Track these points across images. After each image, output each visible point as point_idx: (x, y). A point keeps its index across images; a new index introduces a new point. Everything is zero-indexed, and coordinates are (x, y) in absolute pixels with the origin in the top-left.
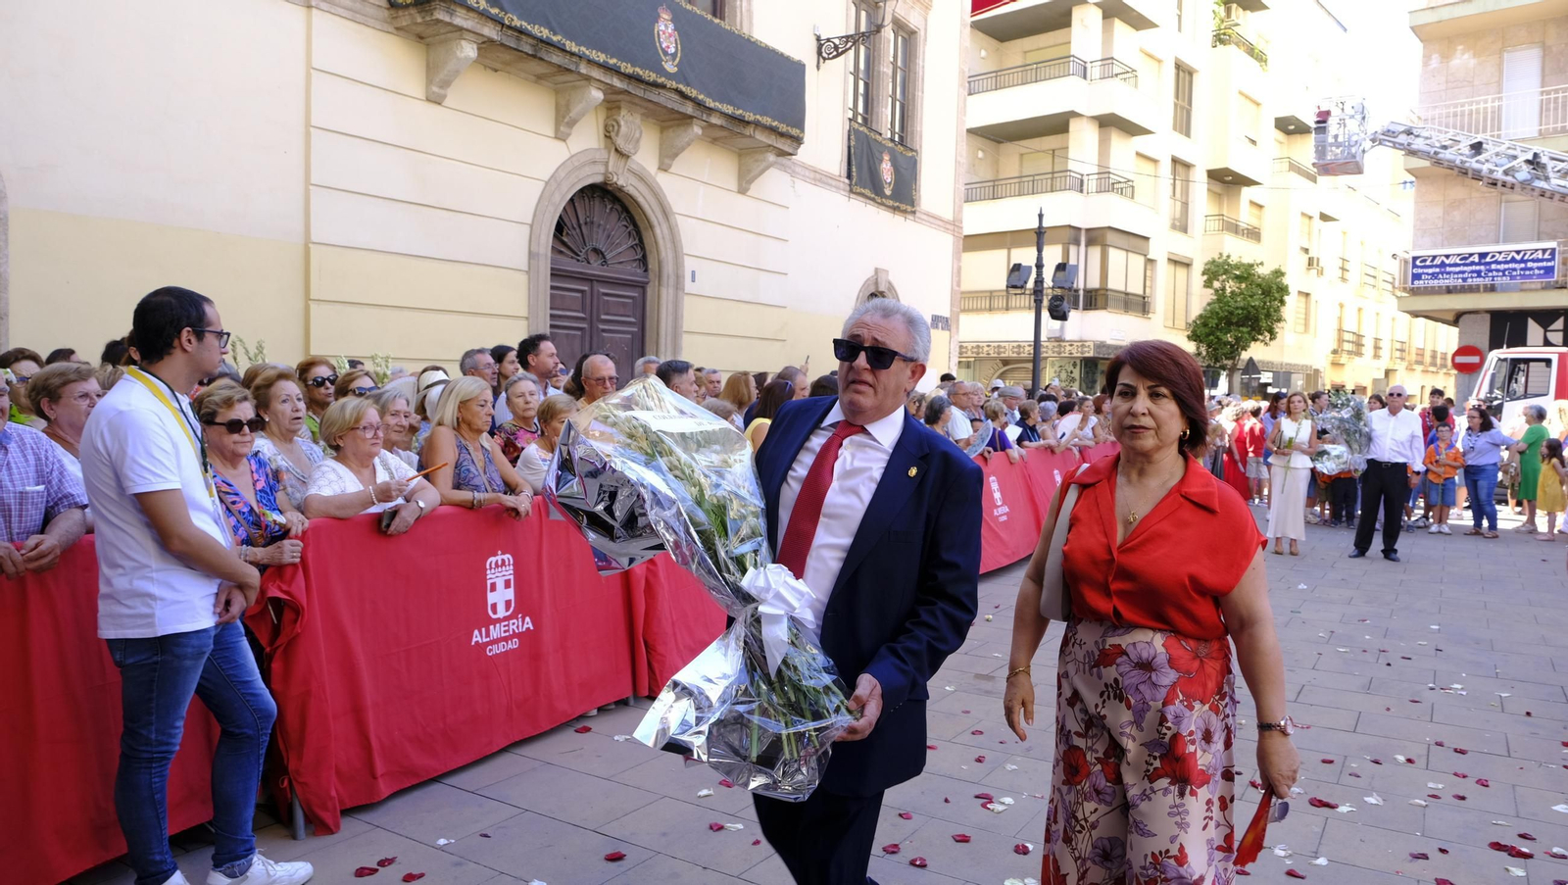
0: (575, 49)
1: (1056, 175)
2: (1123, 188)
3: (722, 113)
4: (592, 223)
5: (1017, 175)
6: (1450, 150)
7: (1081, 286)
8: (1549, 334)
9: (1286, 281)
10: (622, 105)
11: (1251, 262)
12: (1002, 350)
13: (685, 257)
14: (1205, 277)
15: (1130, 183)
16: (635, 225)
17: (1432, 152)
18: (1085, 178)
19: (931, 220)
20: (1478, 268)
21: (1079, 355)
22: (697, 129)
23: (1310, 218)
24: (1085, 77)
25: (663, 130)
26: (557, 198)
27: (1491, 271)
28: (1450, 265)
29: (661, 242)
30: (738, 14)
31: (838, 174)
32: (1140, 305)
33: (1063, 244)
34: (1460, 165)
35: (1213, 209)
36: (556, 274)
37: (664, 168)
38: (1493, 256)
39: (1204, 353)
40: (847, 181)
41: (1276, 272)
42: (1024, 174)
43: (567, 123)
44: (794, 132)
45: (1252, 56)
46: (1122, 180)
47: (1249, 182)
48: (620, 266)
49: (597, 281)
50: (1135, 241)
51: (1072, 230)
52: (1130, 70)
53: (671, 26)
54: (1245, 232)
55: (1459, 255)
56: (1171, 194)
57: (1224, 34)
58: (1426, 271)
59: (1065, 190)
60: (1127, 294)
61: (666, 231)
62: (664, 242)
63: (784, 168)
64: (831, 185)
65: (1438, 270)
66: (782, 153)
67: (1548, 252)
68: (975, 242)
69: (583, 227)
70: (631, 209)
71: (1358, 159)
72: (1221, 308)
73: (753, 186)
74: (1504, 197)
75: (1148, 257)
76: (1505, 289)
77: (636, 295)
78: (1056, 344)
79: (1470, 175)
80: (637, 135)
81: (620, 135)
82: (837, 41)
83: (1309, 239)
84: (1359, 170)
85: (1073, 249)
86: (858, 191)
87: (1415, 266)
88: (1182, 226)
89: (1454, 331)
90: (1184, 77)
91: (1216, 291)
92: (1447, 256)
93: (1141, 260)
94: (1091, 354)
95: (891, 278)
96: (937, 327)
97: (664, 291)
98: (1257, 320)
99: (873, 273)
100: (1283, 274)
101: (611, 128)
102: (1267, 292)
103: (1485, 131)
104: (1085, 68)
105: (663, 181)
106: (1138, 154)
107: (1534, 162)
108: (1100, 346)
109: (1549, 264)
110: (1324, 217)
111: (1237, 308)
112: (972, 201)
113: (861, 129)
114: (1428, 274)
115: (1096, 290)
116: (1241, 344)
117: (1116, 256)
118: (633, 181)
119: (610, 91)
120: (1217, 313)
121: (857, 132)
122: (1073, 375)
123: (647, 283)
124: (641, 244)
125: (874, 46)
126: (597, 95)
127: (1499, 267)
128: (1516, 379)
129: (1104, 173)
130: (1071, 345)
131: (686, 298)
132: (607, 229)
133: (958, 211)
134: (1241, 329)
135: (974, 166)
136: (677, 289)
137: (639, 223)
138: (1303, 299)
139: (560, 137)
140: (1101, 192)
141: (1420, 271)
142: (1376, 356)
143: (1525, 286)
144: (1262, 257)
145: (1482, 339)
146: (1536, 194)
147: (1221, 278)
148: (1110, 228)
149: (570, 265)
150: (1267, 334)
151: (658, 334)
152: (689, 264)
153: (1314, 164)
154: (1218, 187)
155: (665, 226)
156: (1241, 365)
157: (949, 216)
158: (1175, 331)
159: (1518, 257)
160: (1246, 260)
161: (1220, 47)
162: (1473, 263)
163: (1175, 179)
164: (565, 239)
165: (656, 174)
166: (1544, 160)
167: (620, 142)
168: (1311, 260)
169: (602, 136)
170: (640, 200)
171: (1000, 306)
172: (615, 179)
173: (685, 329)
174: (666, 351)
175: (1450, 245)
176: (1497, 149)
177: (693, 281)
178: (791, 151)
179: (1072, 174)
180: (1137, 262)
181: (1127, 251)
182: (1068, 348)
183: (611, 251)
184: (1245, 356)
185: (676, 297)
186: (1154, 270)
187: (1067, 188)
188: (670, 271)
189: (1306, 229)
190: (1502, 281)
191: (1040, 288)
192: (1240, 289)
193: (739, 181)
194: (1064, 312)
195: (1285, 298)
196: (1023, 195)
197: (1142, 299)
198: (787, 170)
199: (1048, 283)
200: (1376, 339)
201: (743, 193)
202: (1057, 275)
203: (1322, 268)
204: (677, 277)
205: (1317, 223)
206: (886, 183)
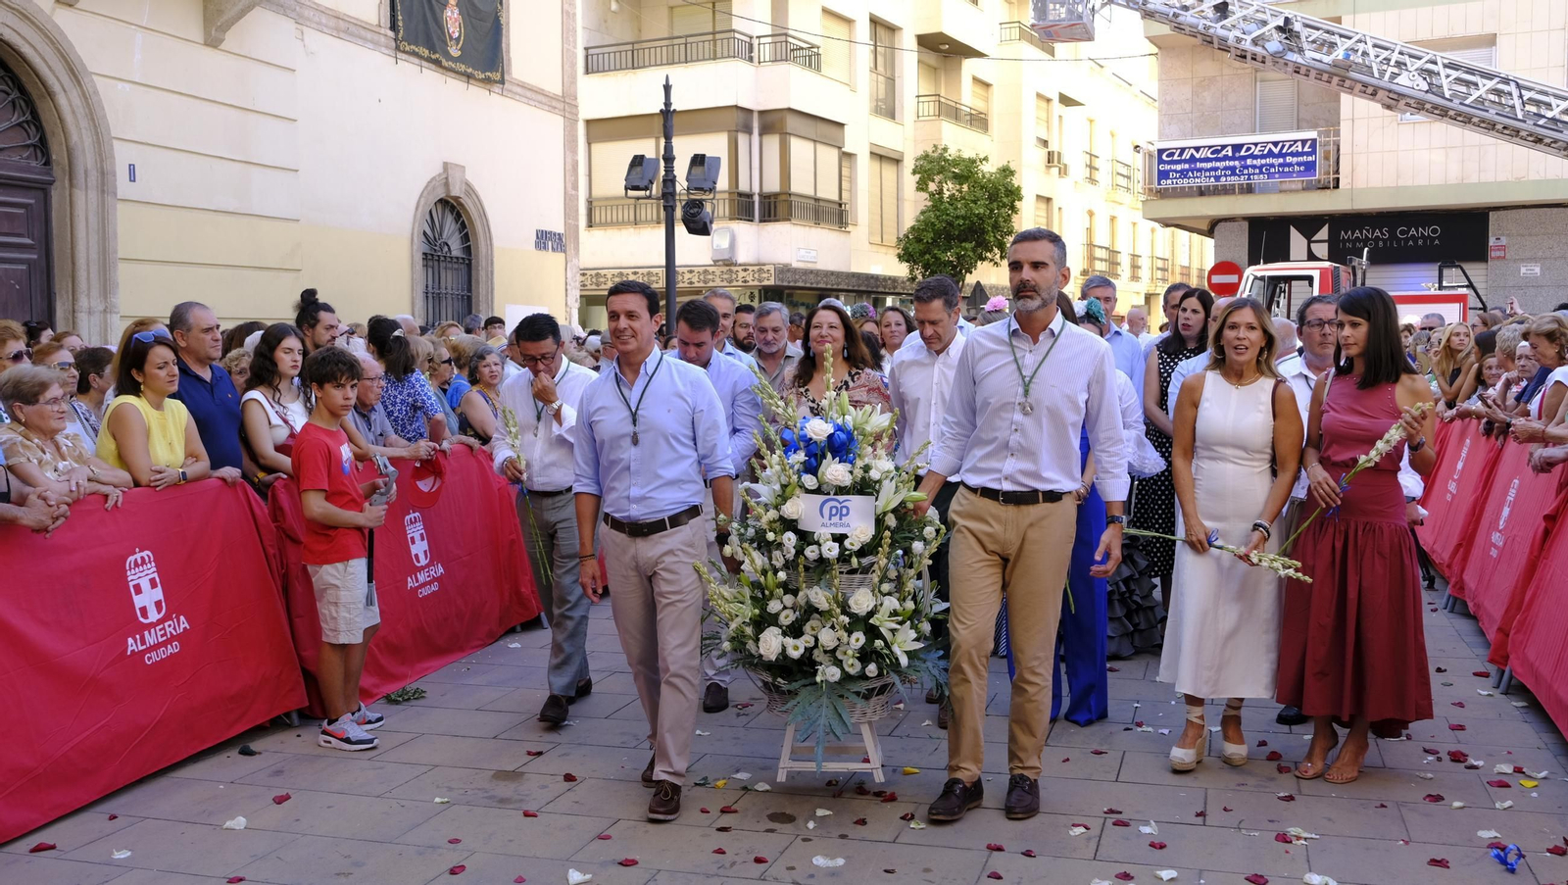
1: (718, 36)
2: (811, 58)
5: (666, 36)
6: (1191, 12)
7: (756, 189)
8: (1312, 245)
9: (1016, 182)
11: (973, 155)
12: (654, 278)
13: (115, 142)
14: (918, 176)
15: (815, 50)
16: (22, 90)
17: (1171, 15)
18: (755, 42)
19: (529, 94)
20: (1232, 163)
21: (756, 283)
23: (1049, 100)
27: (1247, 167)
28: (1201, 160)
29: (69, 118)
31: (376, 22)
32: (834, 214)
33: (729, 131)
34: (1203, 31)
35: (926, 88)
37: (66, 1)
38: (1249, 149)
39: (920, 277)
40: (391, 34)
41: (1004, 170)
42: (676, 34)
46: (805, 45)
47: (971, 53)
50: (826, 130)
51: (740, 113)
54: (968, 118)
55: (1210, 147)
56: (872, 65)
58: (1174, 167)
59: (729, 57)
60: (817, 200)
61: (77, 101)
62: (75, 119)
63: (283, 11)
64: (365, 39)
65: (1187, 166)
67: (1309, 143)
68: (602, 129)
70: (12, 64)
71: (1085, 20)
72: (937, 218)
73: (229, 35)
74: (1258, 74)
75: (843, 149)
76: (1265, 190)
77: (32, 201)
78: (725, 269)
79: (1216, 45)
83: (1049, 128)
84: (1088, 36)
85: (742, 139)
86: (407, 48)
87: (1161, 161)
88: (887, 109)
89: (1209, 243)
91: (932, 195)
92: (1197, 149)
93: (834, 153)
94: (771, 282)
95: (469, 177)
96: (545, 248)
97: (80, 197)
98: (983, 232)
99: (440, 170)
100: (1012, 173)
102: (993, 197)
105: (65, 20)
106: (825, 11)
107: (1285, 29)
108: (784, 270)
109: (1310, 159)
110: (1066, 100)
111: (957, 217)
112: (604, 71)
114: (1176, 171)
115: (776, 195)
116: (964, 266)
117: (800, 149)
120: (932, 223)
123: (51, 183)
124: (36, 119)
127: (1255, 162)
128: (1278, 303)
129: (780, 34)
130: (745, 270)
131: (120, 206)
133: (569, 81)
134: (963, 244)
135: (606, 21)
136: (103, 191)
137: (29, 87)
138: (1043, 206)
140: (776, 61)
141: (1167, 167)
142: (1135, 278)
143: (1285, 187)
144: (987, 151)
145: (1240, 252)
146: (1290, 69)
147: (937, 178)
148: (790, 110)
150: (996, 250)
151: (73, 263)
152: (123, 156)
153: (1033, 26)
154: (931, 58)
155: (74, 94)
156: (967, 292)
157: (557, 89)
158: (883, 249)
159: (1276, 150)
160: (967, 154)
162: (1226, 158)
163: (876, 46)
165: (54, 9)
166: (1297, 27)
168: (1050, 154)
170: (26, 50)
171: (649, 217)
173: (120, 255)
174: (89, 289)
175: (1201, 136)
176: (1245, 12)
177: (132, 178)
179: (737, 35)
180: (828, 155)
181: (815, 141)
182: (742, 274)
184: (970, 279)
185: (103, 204)
186: (853, 168)
187: (732, 54)
188: (90, 165)
189: (1044, 115)
190: (1259, 179)
191: (671, 190)
192: (961, 192)
193: (205, 28)
194: (705, 224)
195: (1017, 203)
196: (673, 63)
197: (837, 207)
198: (288, 12)
199: (682, 184)
200: (1134, 255)
201: (215, 47)
202: (693, 171)
203: (1066, 165)
204: (103, 173)
205: (1057, 107)
206: (451, 37)
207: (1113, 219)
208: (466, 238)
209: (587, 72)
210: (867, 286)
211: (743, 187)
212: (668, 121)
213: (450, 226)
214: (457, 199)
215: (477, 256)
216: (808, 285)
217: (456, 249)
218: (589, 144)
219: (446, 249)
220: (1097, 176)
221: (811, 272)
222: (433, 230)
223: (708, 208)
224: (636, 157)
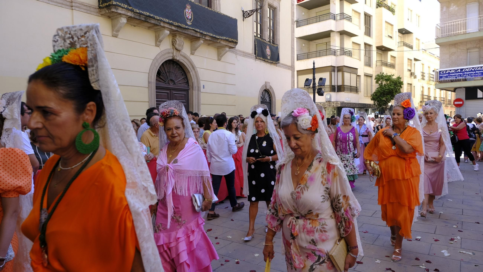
0: (158, 18)
1: (327, 50)
2: (350, 54)
3: (209, 36)
4: (170, 72)
5: (315, 51)
7: (336, 84)
9: (402, 80)
10: (177, 35)
11: (391, 75)
13: (201, 81)
14: (376, 80)
15: (351, 52)
16: (184, 72)
18: (336, 51)
19: (284, 66)
20: (460, 74)
21: (336, 106)
22: (202, 41)
23: (411, 60)
24: (335, 20)
25: (191, 42)
26: (157, 65)
27: (465, 74)
28: (451, 73)
29: (192, 77)
30: (216, 5)
31: (251, 53)
32: (355, 90)
33: (330, 72)
35: (379, 59)
36: (157, 88)
37: (192, 54)
38: (465, 70)
39: (376, 104)
40: (255, 55)
41: (398, 78)
42: (317, 50)
43: (159, 41)
44: (235, 40)
45: (389, 10)
46: (348, 51)
47: (390, 50)
48: (180, 85)
49: (172, 89)
50: (353, 70)
51: (332, 67)
52: (349, 16)
53: (190, 10)
54: (390, 65)
55: (454, 70)
56: (365, 54)
57: (380, 4)
58: (444, 75)
60: (351, 86)
62: (194, 77)
63: (233, 52)
64: (249, 57)
65: (447, 75)
66: (231, 48)
67: (482, 67)
68: (300, 72)
69: (167, 73)
70: (182, 67)
72: (381, 90)
73: (222, 58)
74: (468, 51)
75: (357, 74)
76: (470, 80)
77: (185, 93)
78: (329, 103)
80: (182, 44)
81: (177, 44)
82: (249, 12)
83: (411, 67)
85: (333, 73)
86: (258, 58)
87: (440, 74)
88: (369, 64)
89: (454, 94)
90: (368, 18)
91: (380, 84)
92: (450, 70)
93: (355, 75)
94: (340, 106)
95: (271, 85)
97: (194, 92)
98: (393, 93)
99: (264, 83)
100: (401, 78)
101: (174, 42)
102: (396, 84)
103: (461, 30)
104: (335, 17)
105: (192, 58)
106: (353, 43)
108: (342, 103)
110: (416, 60)
111: (386, 89)
112: (301, 60)
113: (259, 39)
115: (341, 86)
116: (388, 101)
117: (347, 75)
118: (183, 58)
119: (172, 31)
121: (257, 40)
122: (334, 112)
123: (189, 89)
124: (186, 77)
125: (262, 13)
126: (167, 32)
127: (467, 73)
129: (342, 49)
130: (333, 103)
131: (201, 93)
132: (175, 73)
134: (388, 96)
135: (302, 49)
136: (198, 91)
138: (409, 86)
139: (157, 45)
140: (341, 55)
141: (442, 75)
143: (475, 79)
144: (393, 73)
145: (463, 96)
147: (381, 80)
148: (344, 66)
149: (162, 85)
151: (193, 105)
152: (202, 83)
154: (380, 52)
155: (193, 72)
156: (389, 107)
157: (289, 64)
158: (368, 98)
159: (473, 70)
160: (389, 74)
161: (379, 8)
162: (459, 72)
163: (366, 50)
164: (161, 77)
165: (190, 55)
167: (177, 46)
168: (411, 74)
169: (171, 45)
170: (185, 64)
171: (311, 92)
172: (176, 58)
173: (201, 102)
175: (452, 67)
177: (204, 88)
178: (233, 47)
179: (332, 50)
181: (350, 73)
182: (332, 104)
183: (177, 80)
184: (390, 104)
185: (198, 93)
186: (360, 79)
187: (330, 54)
188: (196, 85)
189: (409, 64)
190: (468, 77)
191: (315, 86)
192: (387, 83)
193: (218, 57)
194: (322, 93)
195: (402, 86)
196: (317, 57)
197: (356, 88)
198: (234, 52)
199: (317, 84)
200: (435, 97)
201: (220, 61)
202: (320, 82)
203: (416, 76)
204: (198, 87)
205: (413, 62)
206: (268, 55)
207: (429, 88)
208: (270, 98)
209: (297, 60)
210: (363, 106)
211: (333, 84)
212: (314, 70)
213: (267, 95)
214: (268, 89)
215: (272, 101)
216: (348, 106)
217: (268, 100)
218: (298, 76)
219: (266, 100)
220: (425, 78)
221: (349, 103)
222: (263, 96)
223: (323, 90)
224: (307, 79)
